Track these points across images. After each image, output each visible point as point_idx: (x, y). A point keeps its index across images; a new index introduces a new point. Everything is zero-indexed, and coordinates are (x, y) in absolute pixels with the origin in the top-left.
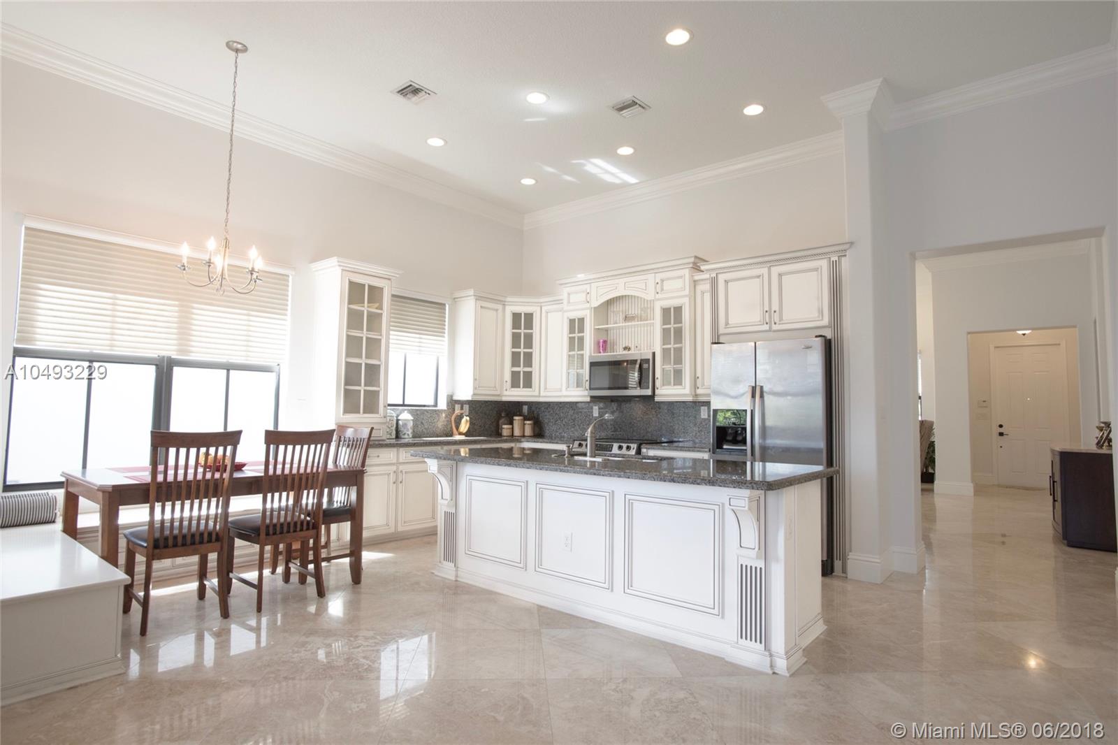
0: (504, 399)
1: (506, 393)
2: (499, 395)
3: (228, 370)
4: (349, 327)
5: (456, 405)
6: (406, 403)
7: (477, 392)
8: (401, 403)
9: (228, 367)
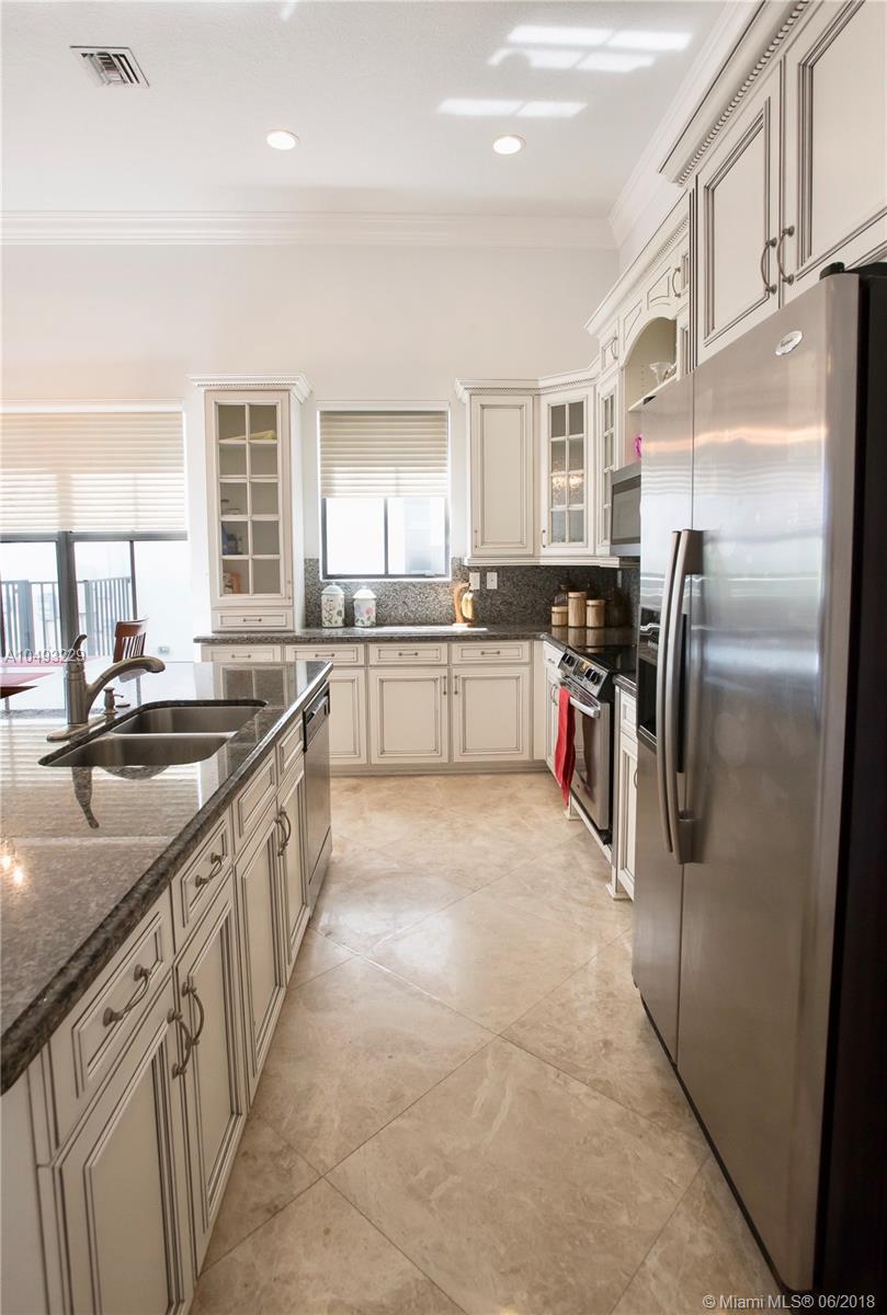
0: (544, 562)
1: (544, 552)
2: (532, 556)
3: (132, 542)
4: (223, 470)
5: (471, 574)
6: (390, 573)
7: (478, 552)
8: (383, 572)
9: (132, 538)
